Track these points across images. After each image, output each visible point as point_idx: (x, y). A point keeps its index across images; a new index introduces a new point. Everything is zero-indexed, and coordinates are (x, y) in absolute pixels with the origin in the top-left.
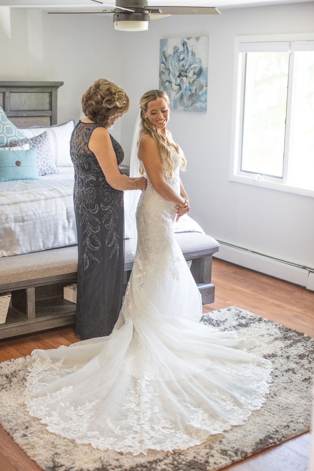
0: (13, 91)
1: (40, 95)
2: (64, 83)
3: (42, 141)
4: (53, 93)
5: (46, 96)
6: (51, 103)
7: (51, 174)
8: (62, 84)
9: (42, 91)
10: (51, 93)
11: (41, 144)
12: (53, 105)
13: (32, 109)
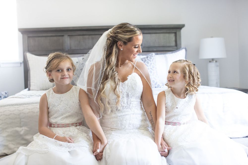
0: (145, 32)
1: (167, 35)
2: (186, 25)
3: (147, 61)
4: (178, 33)
5: (173, 36)
6: (176, 41)
7: (155, 87)
8: (183, 26)
9: (168, 32)
10: (176, 33)
11: (146, 63)
12: (178, 42)
13: (161, 45)
